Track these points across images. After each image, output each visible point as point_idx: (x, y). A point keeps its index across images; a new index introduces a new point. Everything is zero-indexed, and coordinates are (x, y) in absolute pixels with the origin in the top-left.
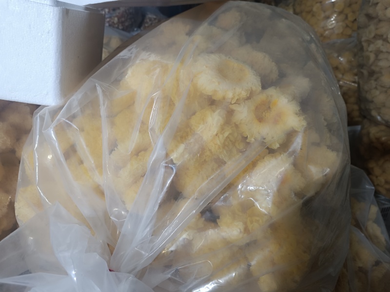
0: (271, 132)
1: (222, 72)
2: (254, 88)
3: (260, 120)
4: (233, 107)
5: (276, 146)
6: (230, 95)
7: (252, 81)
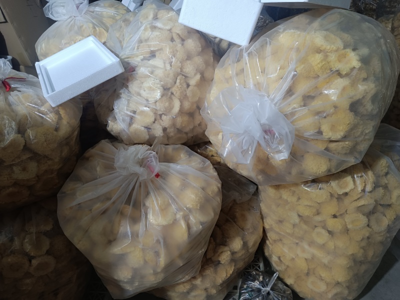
0: (344, 67)
1: (326, 38)
2: (340, 47)
3: (340, 61)
4: (329, 54)
5: (344, 73)
6: (328, 47)
7: (340, 44)
